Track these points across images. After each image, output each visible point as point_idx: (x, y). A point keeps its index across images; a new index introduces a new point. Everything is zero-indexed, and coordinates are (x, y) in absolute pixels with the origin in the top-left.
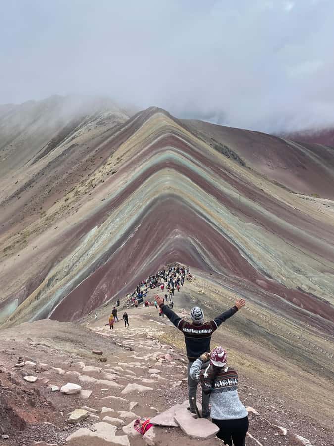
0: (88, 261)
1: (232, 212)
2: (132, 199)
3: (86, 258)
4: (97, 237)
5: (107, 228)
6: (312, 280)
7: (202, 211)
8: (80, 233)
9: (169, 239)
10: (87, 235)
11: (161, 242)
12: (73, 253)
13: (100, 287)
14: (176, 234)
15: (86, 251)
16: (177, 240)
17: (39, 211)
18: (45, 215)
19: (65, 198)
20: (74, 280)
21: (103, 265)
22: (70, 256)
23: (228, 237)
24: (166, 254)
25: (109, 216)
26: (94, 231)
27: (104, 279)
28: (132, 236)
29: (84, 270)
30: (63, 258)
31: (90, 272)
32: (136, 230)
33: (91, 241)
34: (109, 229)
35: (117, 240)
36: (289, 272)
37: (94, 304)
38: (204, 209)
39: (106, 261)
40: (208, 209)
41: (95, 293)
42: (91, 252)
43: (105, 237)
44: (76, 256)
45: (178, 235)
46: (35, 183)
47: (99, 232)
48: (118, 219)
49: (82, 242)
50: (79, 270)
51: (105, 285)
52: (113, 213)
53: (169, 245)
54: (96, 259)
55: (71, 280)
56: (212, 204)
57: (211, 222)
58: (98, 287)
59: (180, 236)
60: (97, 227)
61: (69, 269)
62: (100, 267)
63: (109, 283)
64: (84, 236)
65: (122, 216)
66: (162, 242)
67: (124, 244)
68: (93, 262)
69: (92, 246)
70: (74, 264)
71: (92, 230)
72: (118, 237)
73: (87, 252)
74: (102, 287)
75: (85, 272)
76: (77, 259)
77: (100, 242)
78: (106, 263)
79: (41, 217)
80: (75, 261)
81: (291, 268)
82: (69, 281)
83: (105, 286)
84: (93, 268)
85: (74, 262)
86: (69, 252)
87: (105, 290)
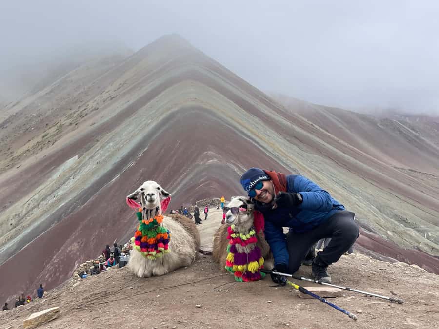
0: (52, 205)
1: (287, 139)
2: (135, 118)
3: (51, 200)
4: (74, 171)
5: (91, 158)
6: (428, 235)
7: (245, 131)
8: (48, 167)
9: (198, 165)
10: (58, 168)
11: (181, 171)
12: (31, 195)
13: (66, 247)
14: (209, 158)
15: (53, 191)
16: (210, 166)
17: (6, 152)
18: (12, 156)
19: (43, 134)
20: (21, 236)
21: (76, 211)
22: (26, 199)
23: (290, 167)
24: (193, 187)
25: (97, 141)
26: (71, 162)
27: (77, 233)
28: (132, 164)
29: (43, 219)
30: (12, 203)
31: (52, 222)
32: (140, 155)
33: (64, 176)
34: (96, 158)
35: (106, 171)
36: (392, 223)
37: (50, 280)
38: (248, 130)
39: (83, 203)
40: (254, 130)
41: (55, 259)
42: (60, 193)
43: (87, 169)
44: (35, 199)
45: (212, 159)
46: (10, 123)
47: (79, 163)
48: (111, 144)
49: (48, 178)
50: (34, 221)
51: (76, 244)
52: (105, 138)
53: (197, 174)
54: (67, 201)
55: (14, 238)
56: (259, 127)
57: (262, 147)
58: (62, 248)
59: (215, 160)
60: (77, 156)
61: (19, 221)
62: (72, 213)
63: (85, 240)
64: (54, 169)
65: (118, 139)
66: (184, 171)
67: (117, 177)
68: (60, 206)
69: (64, 183)
70: (28, 212)
71: (68, 161)
72: (109, 167)
73: (54, 193)
74: (69, 249)
75: (43, 222)
76: (36, 204)
77: (78, 177)
78: (82, 207)
79: (6, 159)
80: (31, 206)
81: (391, 218)
82: (12, 238)
83: (75, 246)
84: (58, 217)
85: (30, 208)
86: (26, 193)
87: (75, 254)
